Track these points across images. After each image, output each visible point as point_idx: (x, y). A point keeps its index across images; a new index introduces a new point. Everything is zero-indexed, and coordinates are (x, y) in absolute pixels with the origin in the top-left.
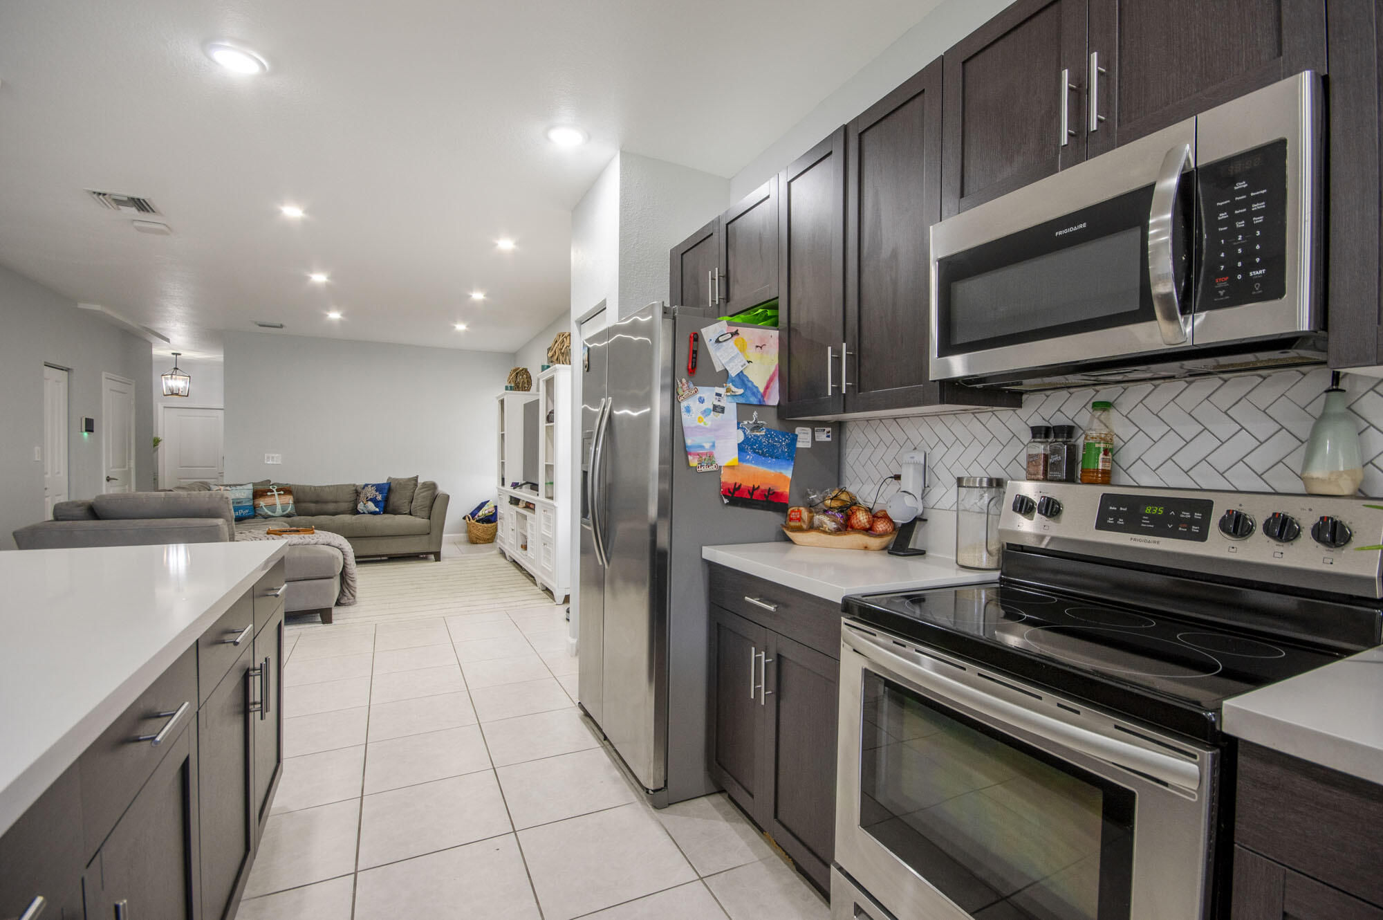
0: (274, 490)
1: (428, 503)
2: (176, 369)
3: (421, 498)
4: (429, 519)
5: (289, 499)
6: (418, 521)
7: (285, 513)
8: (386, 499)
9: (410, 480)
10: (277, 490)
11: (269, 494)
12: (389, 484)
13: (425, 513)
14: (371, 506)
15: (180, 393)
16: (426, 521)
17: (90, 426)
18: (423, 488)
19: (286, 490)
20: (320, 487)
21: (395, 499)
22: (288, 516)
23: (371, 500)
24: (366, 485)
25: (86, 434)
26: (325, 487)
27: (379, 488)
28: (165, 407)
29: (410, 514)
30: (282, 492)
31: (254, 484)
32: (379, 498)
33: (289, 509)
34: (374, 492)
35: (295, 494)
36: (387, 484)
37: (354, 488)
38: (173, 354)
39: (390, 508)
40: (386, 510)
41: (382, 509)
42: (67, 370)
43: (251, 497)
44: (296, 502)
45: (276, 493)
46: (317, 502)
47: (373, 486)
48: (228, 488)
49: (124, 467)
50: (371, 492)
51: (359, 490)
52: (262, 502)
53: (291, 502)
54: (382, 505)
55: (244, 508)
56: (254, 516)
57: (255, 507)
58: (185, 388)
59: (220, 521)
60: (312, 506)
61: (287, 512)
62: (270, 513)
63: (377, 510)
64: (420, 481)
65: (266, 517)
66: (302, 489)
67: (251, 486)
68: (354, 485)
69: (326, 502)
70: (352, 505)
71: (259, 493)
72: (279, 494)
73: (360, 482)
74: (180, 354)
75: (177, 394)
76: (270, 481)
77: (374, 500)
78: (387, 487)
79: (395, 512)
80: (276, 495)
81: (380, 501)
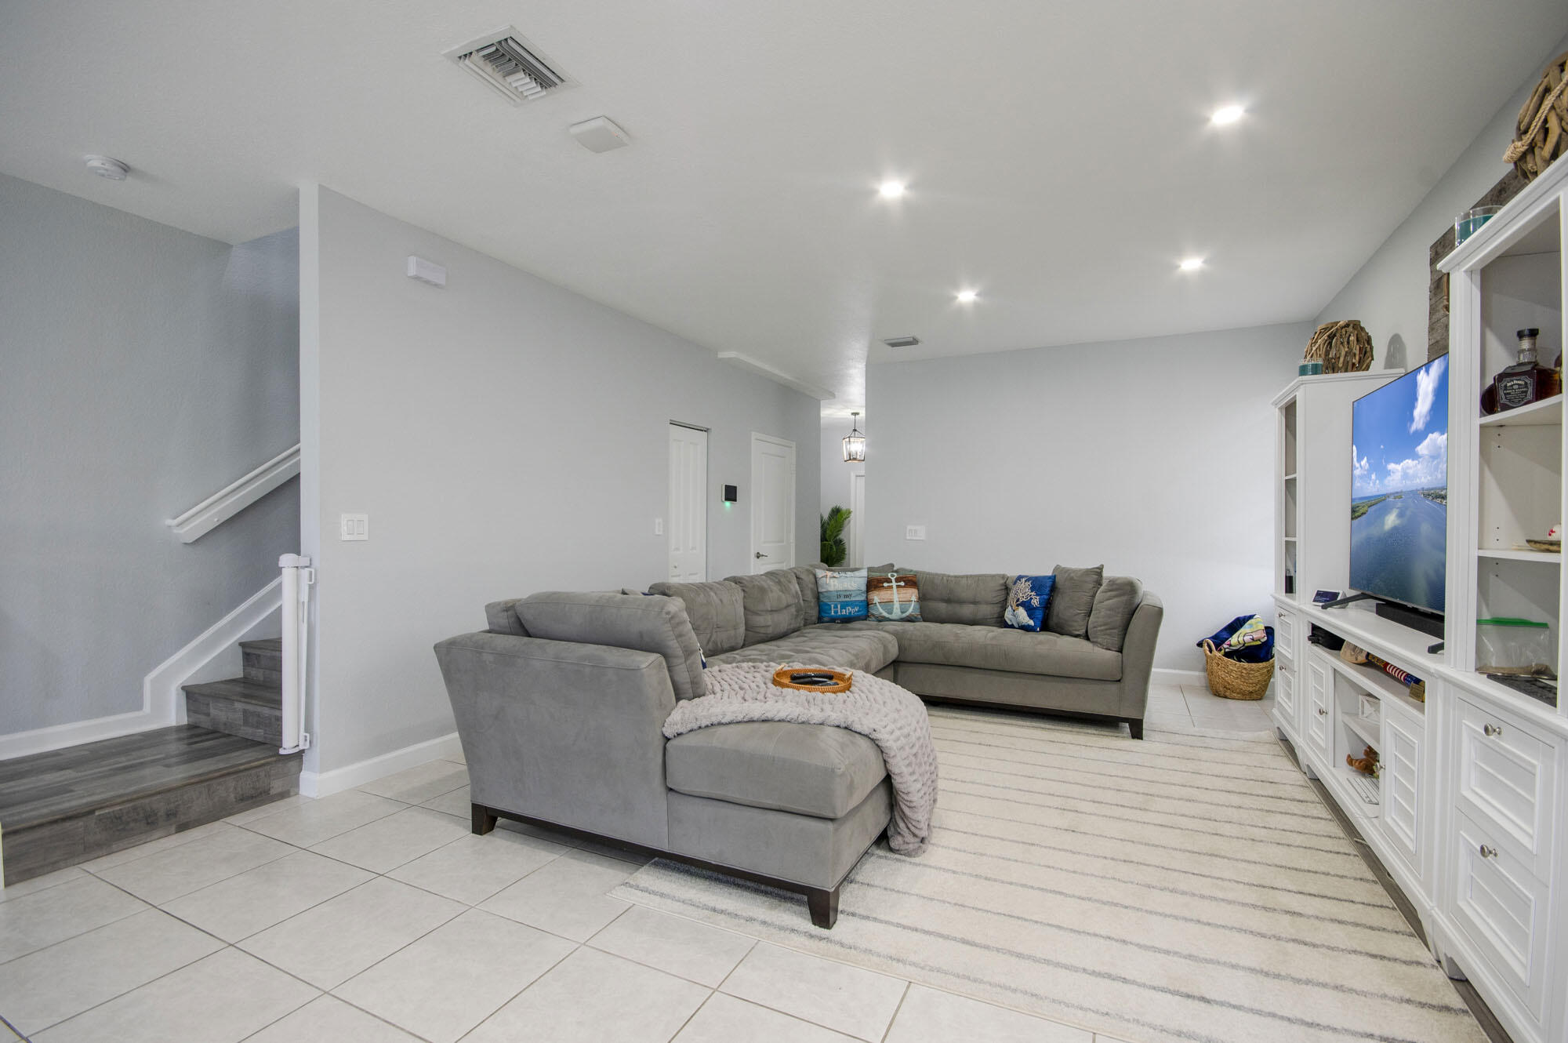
0: (893, 579)
1: (1118, 619)
2: (855, 430)
3: (1105, 606)
4: (1121, 651)
5: (912, 594)
6: (1098, 654)
7: (904, 615)
8: (1048, 605)
9: (1088, 572)
10: (897, 580)
11: (886, 585)
12: (1053, 578)
13: (1115, 640)
14: (1023, 616)
15: (858, 457)
16: (1111, 655)
17: (731, 494)
18: (1110, 591)
19: (910, 581)
20: (955, 577)
21: (1064, 607)
22: (910, 619)
23: (1023, 604)
24: (1020, 578)
25: (728, 504)
26: (962, 577)
27: (1036, 583)
28: (857, 476)
29: (1087, 637)
30: (902, 584)
31: (870, 569)
32: (1036, 602)
33: (911, 610)
34: (1028, 591)
35: (921, 588)
36: (1050, 577)
37: (1002, 582)
38: (853, 414)
39: (1053, 621)
40: (1046, 626)
41: (1039, 623)
42: (707, 430)
43: (864, 588)
44: (922, 599)
45: (894, 584)
46: (948, 601)
47: (1029, 579)
48: (836, 575)
49: (783, 542)
50: (1024, 591)
51: (1010, 585)
52: (876, 597)
53: (914, 598)
54: (1039, 614)
55: (853, 604)
56: (866, 617)
57: (868, 604)
60: (942, 608)
61: (907, 614)
62: (885, 614)
63: (1031, 623)
64: (1106, 574)
65: (881, 619)
66: (932, 578)
67: (864, 573)
68: (1003, 576)
69: (961, 602)
70: (996, 609)
71: (873, 584)
72: (898, 586)
73: (1012, 573)
74: (858, 414)
75: (855, 459)
76: (893, 566)
77: (1027, 605)
78: (1049, 583)
79: (1061, 631)
80: (895, 587)
81: (1036, 608)
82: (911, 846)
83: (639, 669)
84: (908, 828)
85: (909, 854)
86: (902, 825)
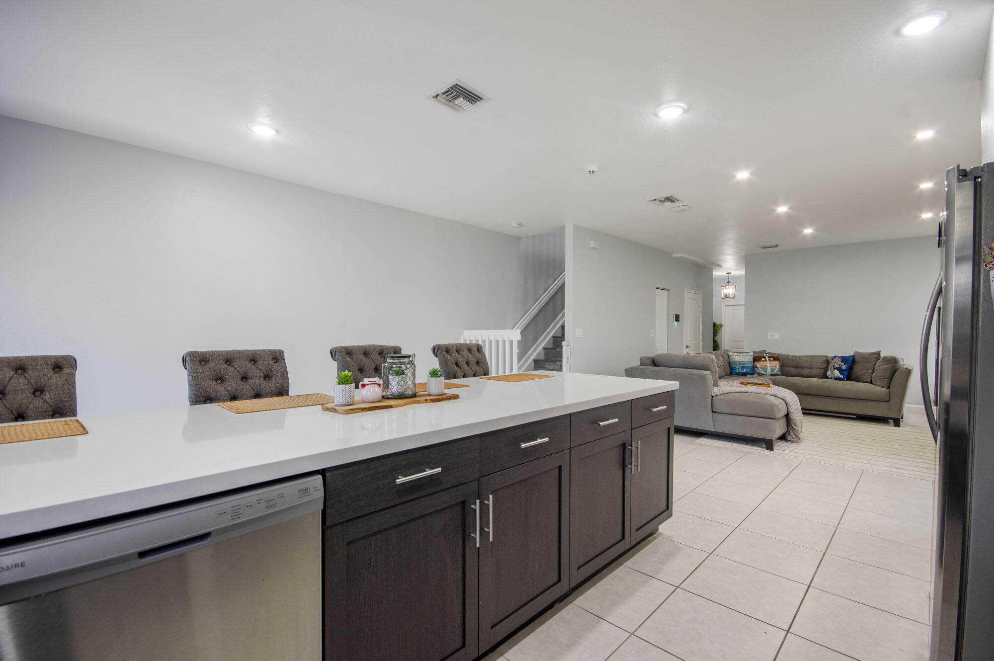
0: (767, 357)
1: (887, 374)
2: (729, 282)
3: (881, 369)
4: (889, 388)
5: (777, 364)
6: (878, 390)
7: (773, 373)
8: (850, 369)
9: (872, 354)
10: (769, 357)
11: (763, 359)
12: (854, 357)
13: (886, 383)
14: (837, 373)
15: (730, 296)
16: (884, 390)
17: (677, 318)
18: (883, 361)
19: (775, 358)
20: (799, 356)
21: (857, 369)
22: (775, 375)
23: (837, 368)
24: (835, 357)
25: (676, 323)
26: (803, 356)
27: (844, 359)
28: (726, 305)
29: (871, 382)
30: (772, 359)
31: (754, 352)
32: (844, 367)
33: (776, 371)
34: (840, 362)
35: (781, 361)
36: (852, 356)
37: (826, 359)
38: (727, 273)
39: (854, 376)
40: (849, 378)
41: (846, 377)
42: (668, 290)
43: (752, 360)
44: (782, 366)
45: (767, 359)
46: (796, 367)
47: (840, 357)
48: (738, 354)
49: (696, 340)
50: (838, 363)
51: (830, 360)
52: (758, 365)
53: (778, 366)
54: (846, 373)
55: (747, 367)
56: (753, 373)
57: (754, 368)
58: (733, 293)
59: (707, 373)
60: (793, 370)
61: (774, 372)
62: (763, 372)
63: (842, 376)
64: (882, 355)
65: (761, 375)
66: (786, 357)
67: (752, 354)
68: (826, 356)
69: (803, 368)
70: (823, 371)
71: (756, 359)
72: (769, 360)
73: (831, 354)
74: (730, 273)
75: (728, 297)
76: (766, 351)
77: (839, 369)
78: (851, 359)
79: (857, 380)
80: (768, 361)
81: (844, 370)
82: (795, 439)
83: (705, 375)
84: (794, 433)
85: (794, 442)
86: (792, 432)
